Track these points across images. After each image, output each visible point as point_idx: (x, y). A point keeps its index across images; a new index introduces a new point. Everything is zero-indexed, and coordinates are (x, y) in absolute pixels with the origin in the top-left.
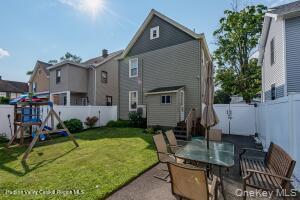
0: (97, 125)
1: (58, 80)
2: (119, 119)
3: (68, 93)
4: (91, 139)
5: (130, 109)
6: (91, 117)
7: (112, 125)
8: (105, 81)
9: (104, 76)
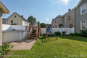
0: (66, 34)
1: (56, 22)
2: (75, 33)
3: (58, 25)
4: (62, 38)
5: (81, 29)
6: (64, 31)
7: (72, 35)
8: (69, 19)
9: (69, 18)
